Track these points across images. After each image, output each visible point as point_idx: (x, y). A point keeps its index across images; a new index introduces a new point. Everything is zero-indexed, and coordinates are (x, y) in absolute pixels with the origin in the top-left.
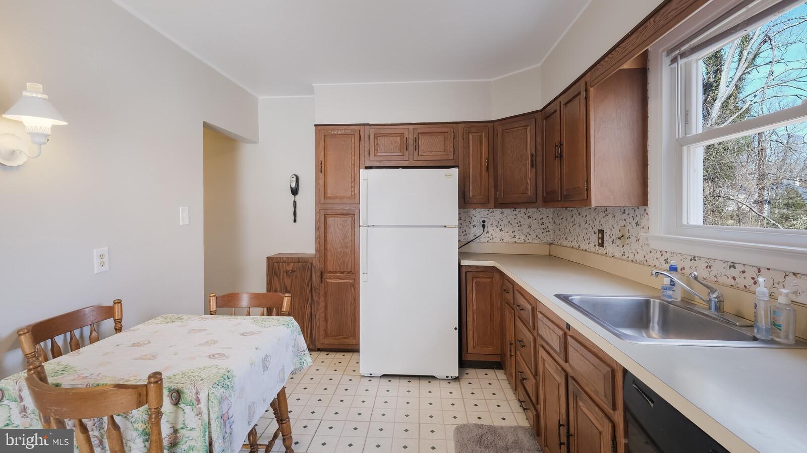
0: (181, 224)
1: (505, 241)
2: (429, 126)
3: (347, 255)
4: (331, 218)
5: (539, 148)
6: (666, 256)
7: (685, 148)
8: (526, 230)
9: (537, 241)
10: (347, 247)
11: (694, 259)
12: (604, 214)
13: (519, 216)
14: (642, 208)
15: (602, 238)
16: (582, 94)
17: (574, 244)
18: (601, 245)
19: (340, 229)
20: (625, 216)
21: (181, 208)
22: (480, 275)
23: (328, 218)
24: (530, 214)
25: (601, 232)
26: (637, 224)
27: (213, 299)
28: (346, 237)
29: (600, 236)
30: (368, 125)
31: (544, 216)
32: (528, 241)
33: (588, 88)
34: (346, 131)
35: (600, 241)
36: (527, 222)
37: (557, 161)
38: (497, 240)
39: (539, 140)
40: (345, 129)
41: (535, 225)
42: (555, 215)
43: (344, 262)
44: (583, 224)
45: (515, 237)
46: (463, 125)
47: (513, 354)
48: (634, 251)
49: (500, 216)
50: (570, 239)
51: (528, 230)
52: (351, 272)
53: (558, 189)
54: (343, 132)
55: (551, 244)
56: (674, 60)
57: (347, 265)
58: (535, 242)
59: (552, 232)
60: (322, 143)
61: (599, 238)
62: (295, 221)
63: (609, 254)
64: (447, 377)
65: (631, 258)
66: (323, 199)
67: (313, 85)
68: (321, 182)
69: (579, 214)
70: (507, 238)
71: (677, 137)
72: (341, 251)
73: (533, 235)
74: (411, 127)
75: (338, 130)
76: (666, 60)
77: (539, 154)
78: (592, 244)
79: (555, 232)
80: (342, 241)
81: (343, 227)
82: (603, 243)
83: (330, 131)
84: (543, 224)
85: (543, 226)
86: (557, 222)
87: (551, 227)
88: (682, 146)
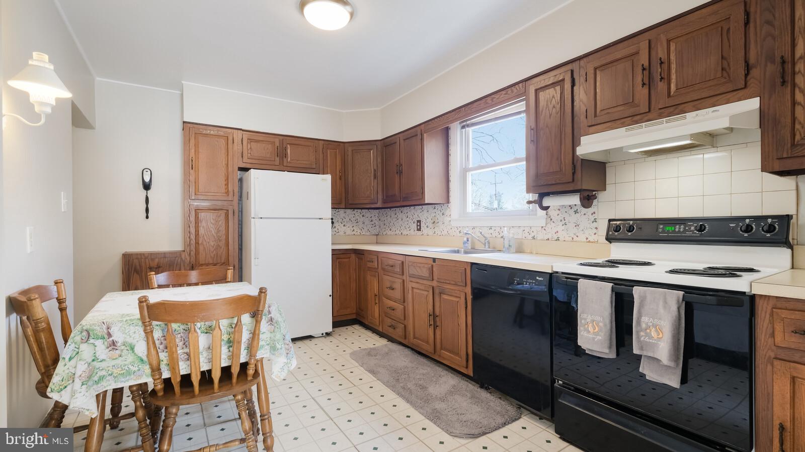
0: (63, 211)
1: (347, 234)
2: (296, 139)
3: (221, 248)
4: (203, 214)
5: (380, 166)
6: (460, 229)
7: (468, 173)
8: (361, 225)
9: (368, 233)
10: (220, 241)
11: (474, 228)
12: (421, 210)
13: (357, 214)
14: (447, 205)
15: (420, 226)
16: (418, 136)
17: (397, 232)
18: (419, 230)
19: (213, 224)
20: (435, 210)
21: (62, 193)
22: (342, 256)
23: (200, 214)
24: (364, 214)
25: (419, 221)
26: (443, 214)
27: (153, 277)
28: (218, 231)
29: (419, 224)
30: (241, 129)
31: (372, 215)
32: (363, 234)
33: (423, 134)
34: (219, 132)
35: (419, 227)
36: (361, 219)
37: (397, 177)
38: (341, 233)
39: (379, 160)
40: (218, 131)
41: (367, 222)
42: (381, 214)
43: (217, 254)
44: (404, 218)
45: (354, 230)
46: (322, 142)
47: (377, 302)
48: (441, 230)
49: (344, 215)
50: (393, 229)
51: (363, 225)
52: (224, 263)
53: (397, 193)
54: (216, 133)
55: (377, 235)
56: (463, 127)
57: (221, 258)
58: (367, 234)
59: (377, 227)
60: (192, 141)
61: (417, 226)
62: (147, 217)
63: (425, 234)
64: (323, 334)
65: (439, 234)
66: (193, 194)
67: (183, 82)
68: (192, 178)
69: (402, 212)
70: (349, 232)
71: (464, 167)
72: (214, 245)
73: (366, 229)
74: (281, 137)
75: (210, 130)
76: (459, 127)
77: (380, 169)
78: (412, 230)
79: (380, 227)
80: (215, 235)
81: (217, 221)
82: (420, 228)
83: (201, 130)
84: (372, 221)
85: (372, 223)
86: (382, 219)
87: (377, 223)
88: (466, 172)
